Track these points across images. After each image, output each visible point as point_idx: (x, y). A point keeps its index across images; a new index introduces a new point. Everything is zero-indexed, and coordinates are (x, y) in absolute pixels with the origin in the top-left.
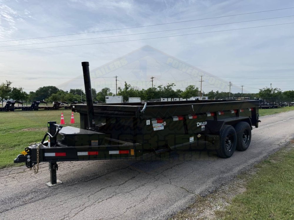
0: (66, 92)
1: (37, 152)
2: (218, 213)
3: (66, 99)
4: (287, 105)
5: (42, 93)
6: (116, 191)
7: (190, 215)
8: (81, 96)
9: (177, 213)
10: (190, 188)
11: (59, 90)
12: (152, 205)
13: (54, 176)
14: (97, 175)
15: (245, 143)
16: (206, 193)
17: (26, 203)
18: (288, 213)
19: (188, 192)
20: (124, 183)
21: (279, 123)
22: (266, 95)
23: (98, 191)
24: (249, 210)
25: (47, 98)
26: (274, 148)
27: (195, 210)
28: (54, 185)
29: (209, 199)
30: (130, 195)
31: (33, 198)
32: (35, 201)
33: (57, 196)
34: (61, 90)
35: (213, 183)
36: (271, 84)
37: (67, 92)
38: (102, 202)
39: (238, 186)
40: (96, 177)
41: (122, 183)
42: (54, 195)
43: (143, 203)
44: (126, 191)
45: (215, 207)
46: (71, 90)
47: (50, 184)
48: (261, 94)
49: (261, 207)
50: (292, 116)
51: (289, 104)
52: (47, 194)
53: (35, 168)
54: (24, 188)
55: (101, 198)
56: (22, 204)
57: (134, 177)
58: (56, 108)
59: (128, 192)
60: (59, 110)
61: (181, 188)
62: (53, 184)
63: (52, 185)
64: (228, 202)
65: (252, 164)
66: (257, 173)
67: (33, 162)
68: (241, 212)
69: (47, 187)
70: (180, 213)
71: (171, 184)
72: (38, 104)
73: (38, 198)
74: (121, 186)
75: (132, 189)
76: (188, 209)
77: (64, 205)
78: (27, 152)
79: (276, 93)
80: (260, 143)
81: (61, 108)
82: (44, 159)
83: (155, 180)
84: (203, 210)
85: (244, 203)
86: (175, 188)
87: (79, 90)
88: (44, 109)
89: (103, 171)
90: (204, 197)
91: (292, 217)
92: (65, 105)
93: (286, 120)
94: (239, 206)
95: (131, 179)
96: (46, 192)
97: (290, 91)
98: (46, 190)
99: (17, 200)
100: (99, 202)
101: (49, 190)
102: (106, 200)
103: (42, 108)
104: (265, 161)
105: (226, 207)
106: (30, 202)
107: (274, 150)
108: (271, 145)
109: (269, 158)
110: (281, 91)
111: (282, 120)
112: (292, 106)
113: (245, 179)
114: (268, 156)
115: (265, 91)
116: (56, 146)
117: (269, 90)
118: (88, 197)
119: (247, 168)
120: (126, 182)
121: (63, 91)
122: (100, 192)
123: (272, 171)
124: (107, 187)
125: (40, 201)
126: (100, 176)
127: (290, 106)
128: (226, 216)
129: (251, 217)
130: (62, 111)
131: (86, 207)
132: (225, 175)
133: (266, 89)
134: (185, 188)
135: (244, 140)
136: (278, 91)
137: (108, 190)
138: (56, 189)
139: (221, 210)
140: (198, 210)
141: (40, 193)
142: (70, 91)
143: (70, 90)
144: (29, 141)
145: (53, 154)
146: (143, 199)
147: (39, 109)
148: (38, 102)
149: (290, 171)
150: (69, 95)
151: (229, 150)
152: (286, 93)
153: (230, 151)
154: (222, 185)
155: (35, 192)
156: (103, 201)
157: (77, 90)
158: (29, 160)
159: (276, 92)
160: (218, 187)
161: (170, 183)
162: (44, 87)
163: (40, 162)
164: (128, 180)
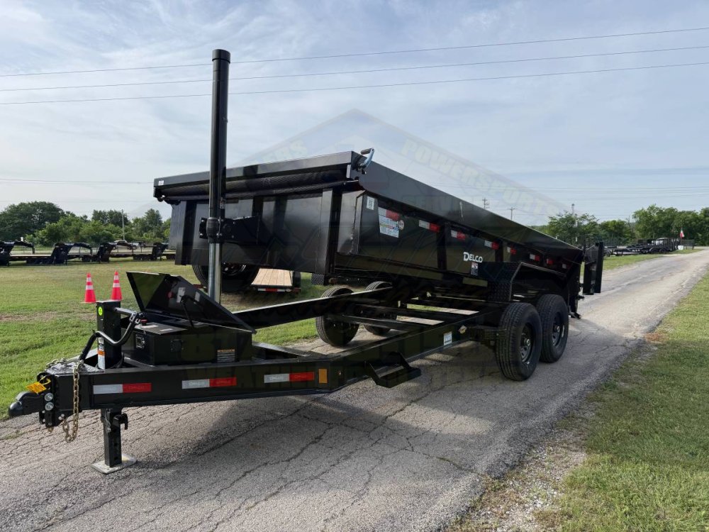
0: (82, 218)
1: (75, 385)
2: (542, 517)
3: (84, 236)
4: (612, 254)
5: (16, 221)
6: (284, 476)
7: (481, 526)
8: (123, 229)
9: (450, 522)
10: (462, 459)
11: (63, 213)
12: (383, 507)
13: (116, 445)
14: (222, 437)
15: (557, 344)
16: (502, 469)
17: (50, 523)
18: (693, 505)
19: (460, 468)
20: (299, 454)
21: (609, 295)
22: (564, 230)
23: (238, 480)
24: (610, 506)
25: (32, 233)
26: (616, 354)
27: (489, 513)
28: (116, 468)
29: (511, 483)
30: (323, 485)
31: (66, 508)
32: (76, 516)
33: (132, 498)
34: (68, 213)
35: (509, 443)
36: (573, 205)
37: (86, 217)
38: (256, 507)
39: (568, 448)
40: (222, 442)
41: (294, 453)
42: (124, 495)
43: (361, 502)
44: (308, 474)
45: (531, 501)
46: (95, 213)
47: (103, 466)
48: (553, 228)
49: (633, 496)
50: (630, 279)
51: (615, 251)
52: (104, 493)
53: (68, 427)
54: (33, 480)
55: (250, 497)
56: (41, 526)
57: (320, 438)
58: (60, 258)
59: (316, 478)
60: (66, 264)
61: (441, 459)
62: (111, 466)
63: (111, 469)
64: (556, 489)
65: (582, 393)
66: (598, 415)
67: (63, 412)
68: (593, 511)
69: (97, 475)
70: (456, 523)
71: (413, 450)
72: (9, 248)
73: (79, 508)
74: (294, 462)
75: (321, 470)
76: (472, 512)
77: (157, 522)
78: (44, 386)
79: (585, 226)
80: (583, 343)
81: (73, 260)
82: (92, 402)
83: (373, 442)
84: (508, 512)
85: (593, 488)
86: (427, 461)
87: (116, 212)
88: (25, 262)
89: (235, 425)
90: (499, 478)
91: (704, 516)
92: (84, 251)
93: (620, 289)
94: (584, 496)
95: (314, 442)
96: (98, 489)
97: (614, 221)
98: (97, 483)
99: (23, 518)
100: (248, 509)
101: (104, 483)
102: (265, 500)
103: (20, 258)
104: (606, 384)
105: (555, 502)
106: (63, 520)
107: (617, 358)
108: (608, 347)
109: (613, 378)
110: (595, 220)
111: (613, 289)
112: (622, 254)
113: (575, 431)
114: (609, 374)
115: (562, 220)
116: (121, 367)
117: (570, 219)
118: (217, 495)
119: (574, 404)
120: (302, 450)
121: (73, 215)
122: (244, 480)
123: (629, 407)
124: (259, 466)
125: (89, 513)
126: (232, 440)
127: (617, 255)
128: (562, 522)
129: (619, 522)
130: (76, 266)
131: (218, 524)
132: (531, 423)
133: (564, 217)
134: (449, 458)
135: (554, 337)
136: (590, 220)
137: (264, 475)
138: (124, 478)
139: (547, 508)
140: (495, 513)
141: (84, 491)
142: (92, 216)
143: (92, 213)
144: (8, 349)
145: (116, 389)
146: (358, 492)
147: (12, 262)
148: (8, 243)
149: (666, 406)
150: (93, 225)
151: (526, 361)
152: (605, 226)
153: (528, 363)
154: (531, 446)
155: (66, 489)
156: (256, 503)
157: (111, 213)
158: (49, 407)
159: (586, 223)
160: (523, 452)
161: (410, 448)
162: (22, 205)
163: (80, 411)
164: (307, 446)
